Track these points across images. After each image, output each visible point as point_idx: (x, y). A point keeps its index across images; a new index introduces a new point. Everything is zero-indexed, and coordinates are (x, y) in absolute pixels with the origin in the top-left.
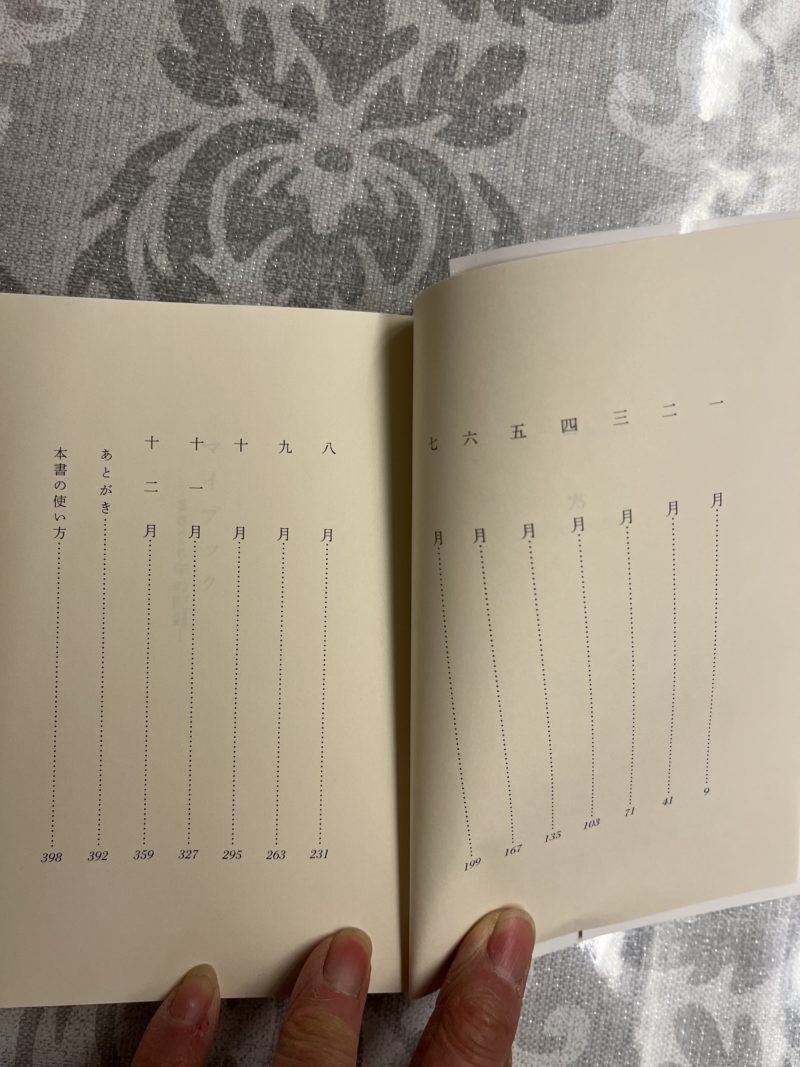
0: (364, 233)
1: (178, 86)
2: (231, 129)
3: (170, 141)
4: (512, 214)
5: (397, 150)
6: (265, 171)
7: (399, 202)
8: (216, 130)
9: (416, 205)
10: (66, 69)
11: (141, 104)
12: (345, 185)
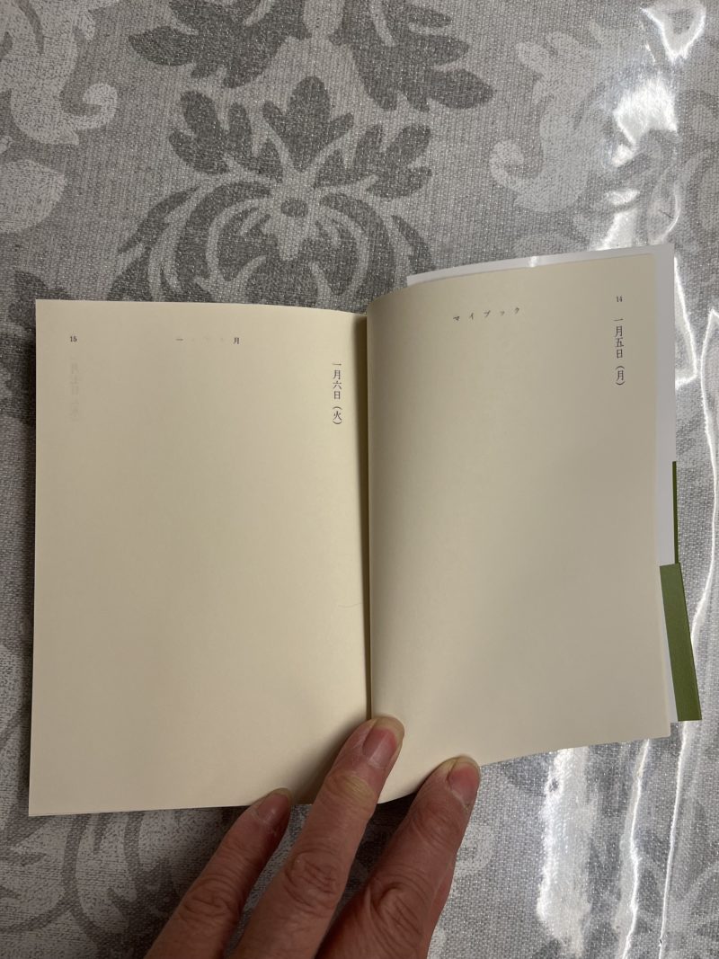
0: (317, 259)
1: (184, 160)
2: (222, 189)
3: (179, 199)
4: (423, 244)
5: (340, 201)
6: (246, 218)
7: (342, 237)
8: (211, 190)
9: (353, 239)
10: (104, 148)
11: (159, 173)
12: (303, 226)
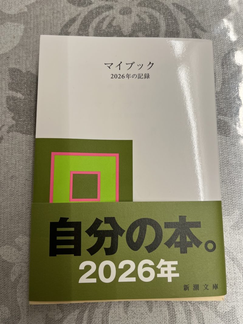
0: (140, 31)
1: (73, 4)
2: (91, 11)
3: (73, 20)
4: (190, 12)
5: (146, 3)
6: (104, 21)
7: (150, 18)
8: (86, 13)
9: (156, 18)
10: (38, 9)
11: (62, 12)
12: (131, 18)
